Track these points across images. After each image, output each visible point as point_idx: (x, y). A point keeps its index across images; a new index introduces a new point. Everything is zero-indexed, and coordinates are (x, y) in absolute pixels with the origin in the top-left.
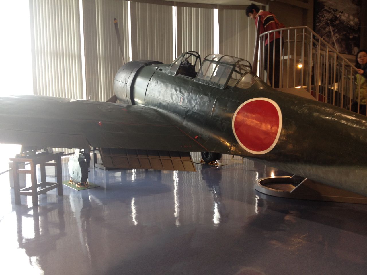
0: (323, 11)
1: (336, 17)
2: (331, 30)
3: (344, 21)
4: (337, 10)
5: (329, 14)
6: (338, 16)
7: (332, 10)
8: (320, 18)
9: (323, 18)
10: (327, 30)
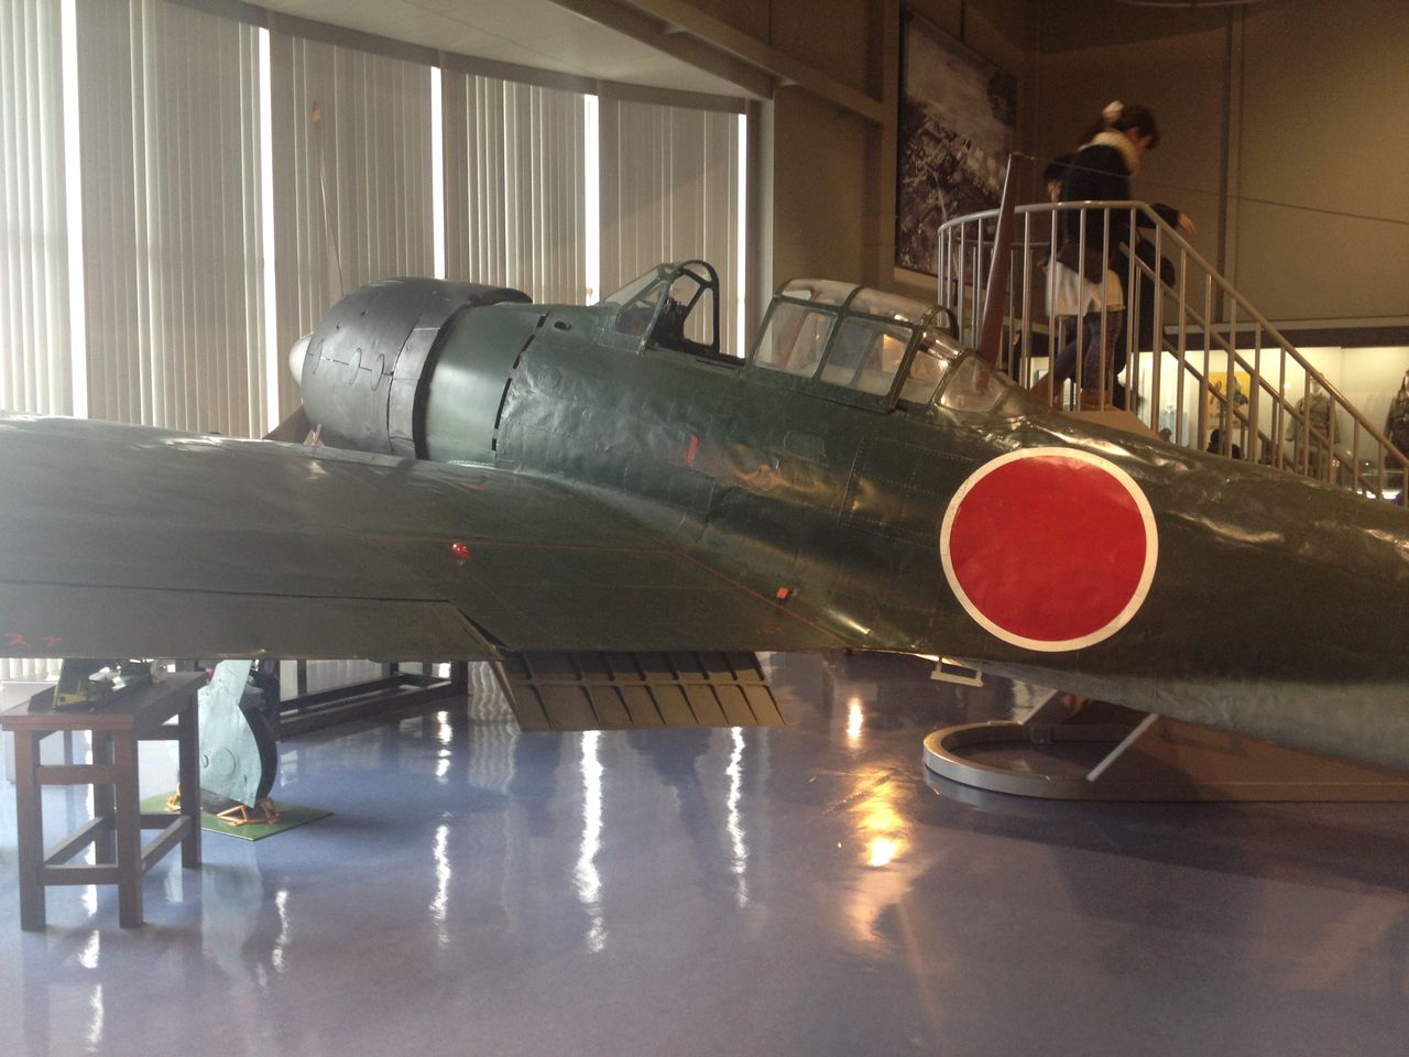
0: (921, 134)
1: (954, 158)
2: (942, 203)
3: (972, 173)
4: (956, 135)
5: (935, 148)
6: (959, 155)
7: (943, 135)
8: (913, 157)
9: (922, 159)
10: (931, 201)
